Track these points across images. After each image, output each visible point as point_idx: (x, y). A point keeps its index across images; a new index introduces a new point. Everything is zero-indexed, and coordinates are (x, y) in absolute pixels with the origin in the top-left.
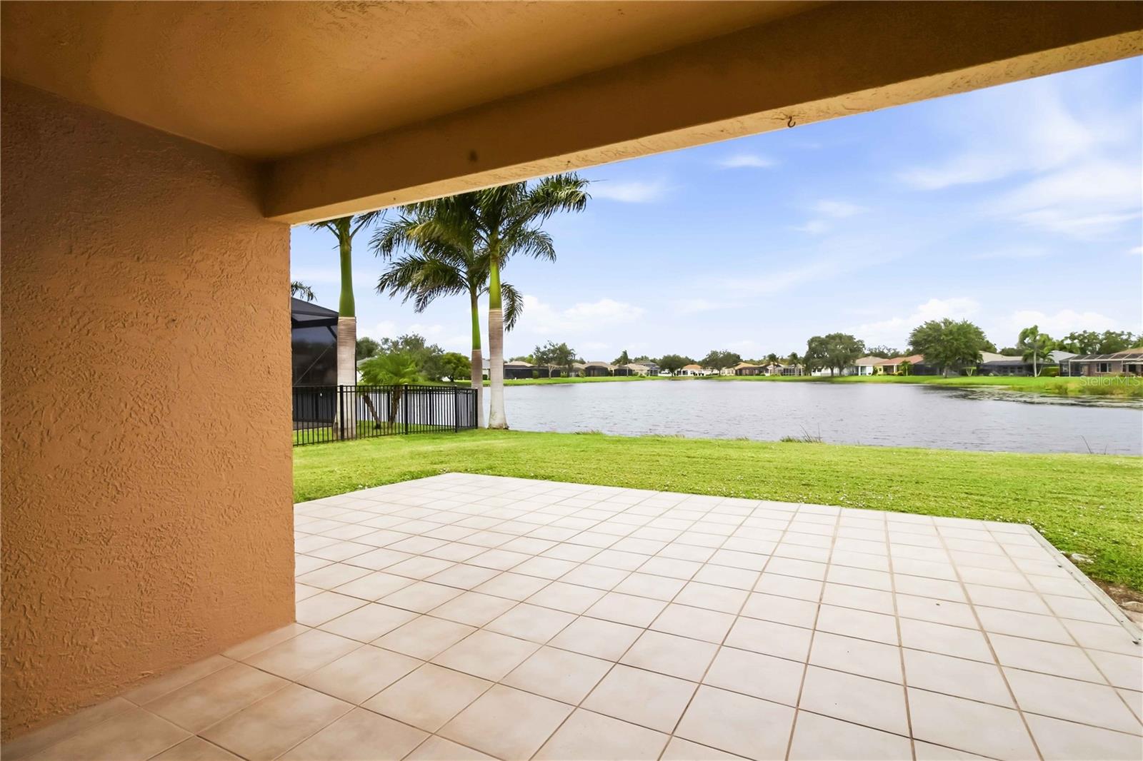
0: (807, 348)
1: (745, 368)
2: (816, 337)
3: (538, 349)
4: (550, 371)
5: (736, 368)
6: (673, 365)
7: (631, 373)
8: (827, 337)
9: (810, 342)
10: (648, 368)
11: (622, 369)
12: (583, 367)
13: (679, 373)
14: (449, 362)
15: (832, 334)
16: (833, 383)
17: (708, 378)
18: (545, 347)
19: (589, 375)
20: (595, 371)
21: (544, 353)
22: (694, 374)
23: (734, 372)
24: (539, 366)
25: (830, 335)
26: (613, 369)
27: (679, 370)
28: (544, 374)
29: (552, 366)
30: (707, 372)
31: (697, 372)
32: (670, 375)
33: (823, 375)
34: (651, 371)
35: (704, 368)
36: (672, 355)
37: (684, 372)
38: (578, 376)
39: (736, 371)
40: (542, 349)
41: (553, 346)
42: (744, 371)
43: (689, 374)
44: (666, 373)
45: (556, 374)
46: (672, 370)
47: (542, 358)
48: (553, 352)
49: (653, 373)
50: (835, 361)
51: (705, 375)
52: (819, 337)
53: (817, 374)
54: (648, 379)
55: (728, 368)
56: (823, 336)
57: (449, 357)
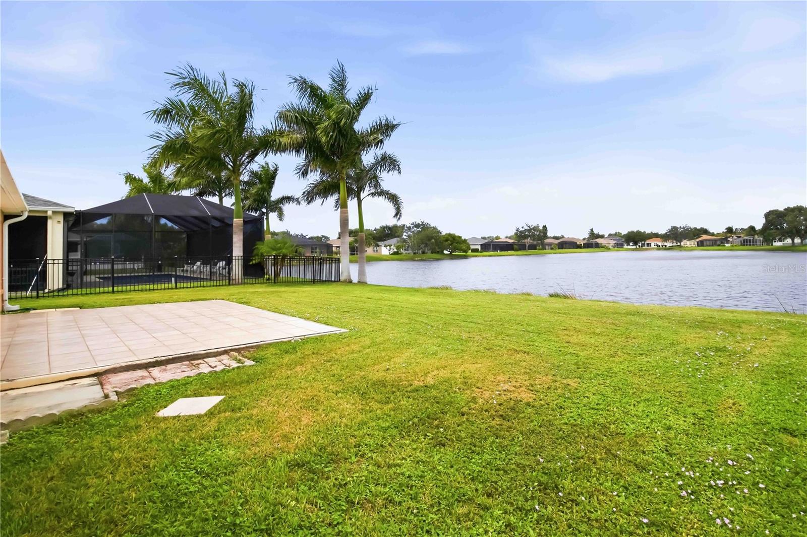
0: (764, 221)
1: (706, 240)
2: (773, 211)
3: (517, 230)
4: (527, 245)
5: (698, 240)
6: (636, 239)
7: (597, 246)
8: (785, 209)
9: (767, 215)
10: (615, 242)
11: (592, 243)
12: (557, 242)
13: (643, 245)
14: (447, 240)
15: (792, 206)
16: (793, 251)
17: (671, 248)
18: (523, 228)
19: (562, 248)
20: (566, 245)
21: (521, 232)
22: (657, 245)
23: (696, 243)
24: (519, 242)
25: (789, 208)
26: (582, 243)
27: (643, 242)
28: (522, 247)
29: (528, 241)
30: (668, 244)
31: (660, 244)
32: (635, 247)
33: (785, 245)
34: (617, 244)
35: (665, 241)
36: (635, 231)
37: (648, 245)
38: (552, 249)
39: (698, 242)
40: (521, 229)
41: (529, 227)
42: (705, 243)
43: (653, 246)
44: (631, 246)
45: (533, 247)
46: (636, 243)
47: (521, 235)
48: (529, 230)
49: (619, 246)
50: (794, 231)
51: (667, 247)
52: (776, 211)
53: (777, 244)
54: (613, 251)
55: (690, 239)
56: (781, 209)
57: (447, 236)
